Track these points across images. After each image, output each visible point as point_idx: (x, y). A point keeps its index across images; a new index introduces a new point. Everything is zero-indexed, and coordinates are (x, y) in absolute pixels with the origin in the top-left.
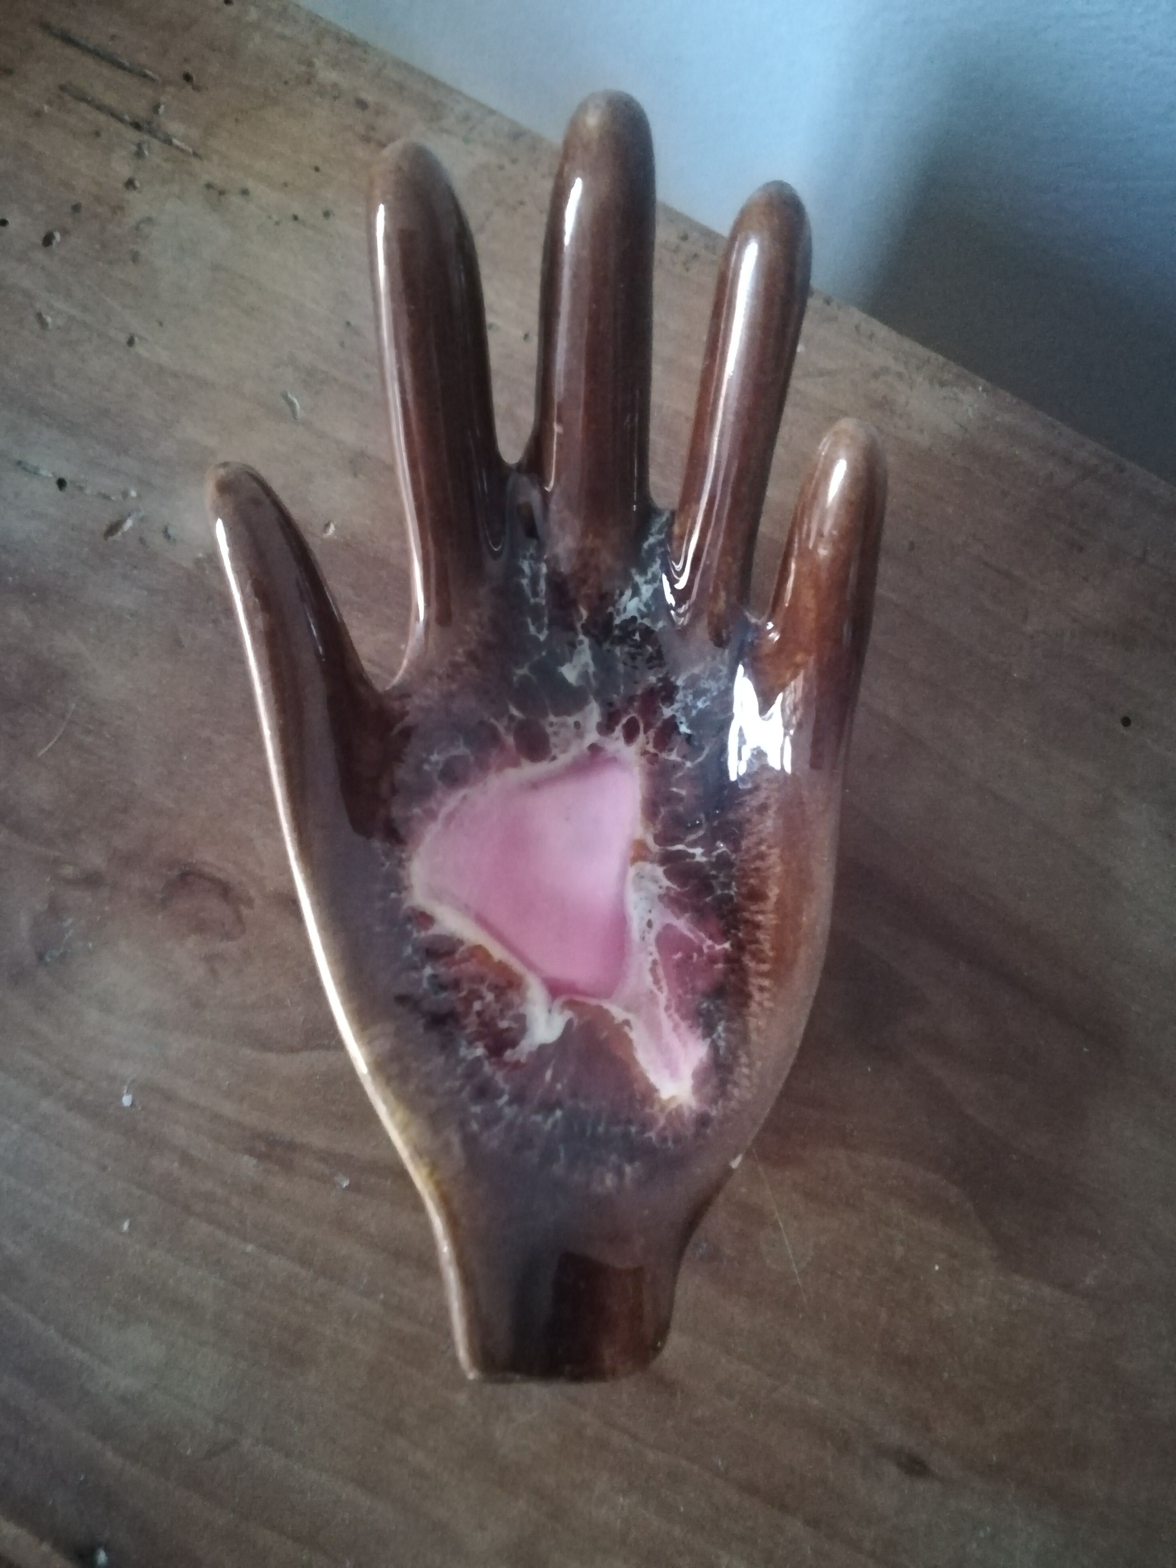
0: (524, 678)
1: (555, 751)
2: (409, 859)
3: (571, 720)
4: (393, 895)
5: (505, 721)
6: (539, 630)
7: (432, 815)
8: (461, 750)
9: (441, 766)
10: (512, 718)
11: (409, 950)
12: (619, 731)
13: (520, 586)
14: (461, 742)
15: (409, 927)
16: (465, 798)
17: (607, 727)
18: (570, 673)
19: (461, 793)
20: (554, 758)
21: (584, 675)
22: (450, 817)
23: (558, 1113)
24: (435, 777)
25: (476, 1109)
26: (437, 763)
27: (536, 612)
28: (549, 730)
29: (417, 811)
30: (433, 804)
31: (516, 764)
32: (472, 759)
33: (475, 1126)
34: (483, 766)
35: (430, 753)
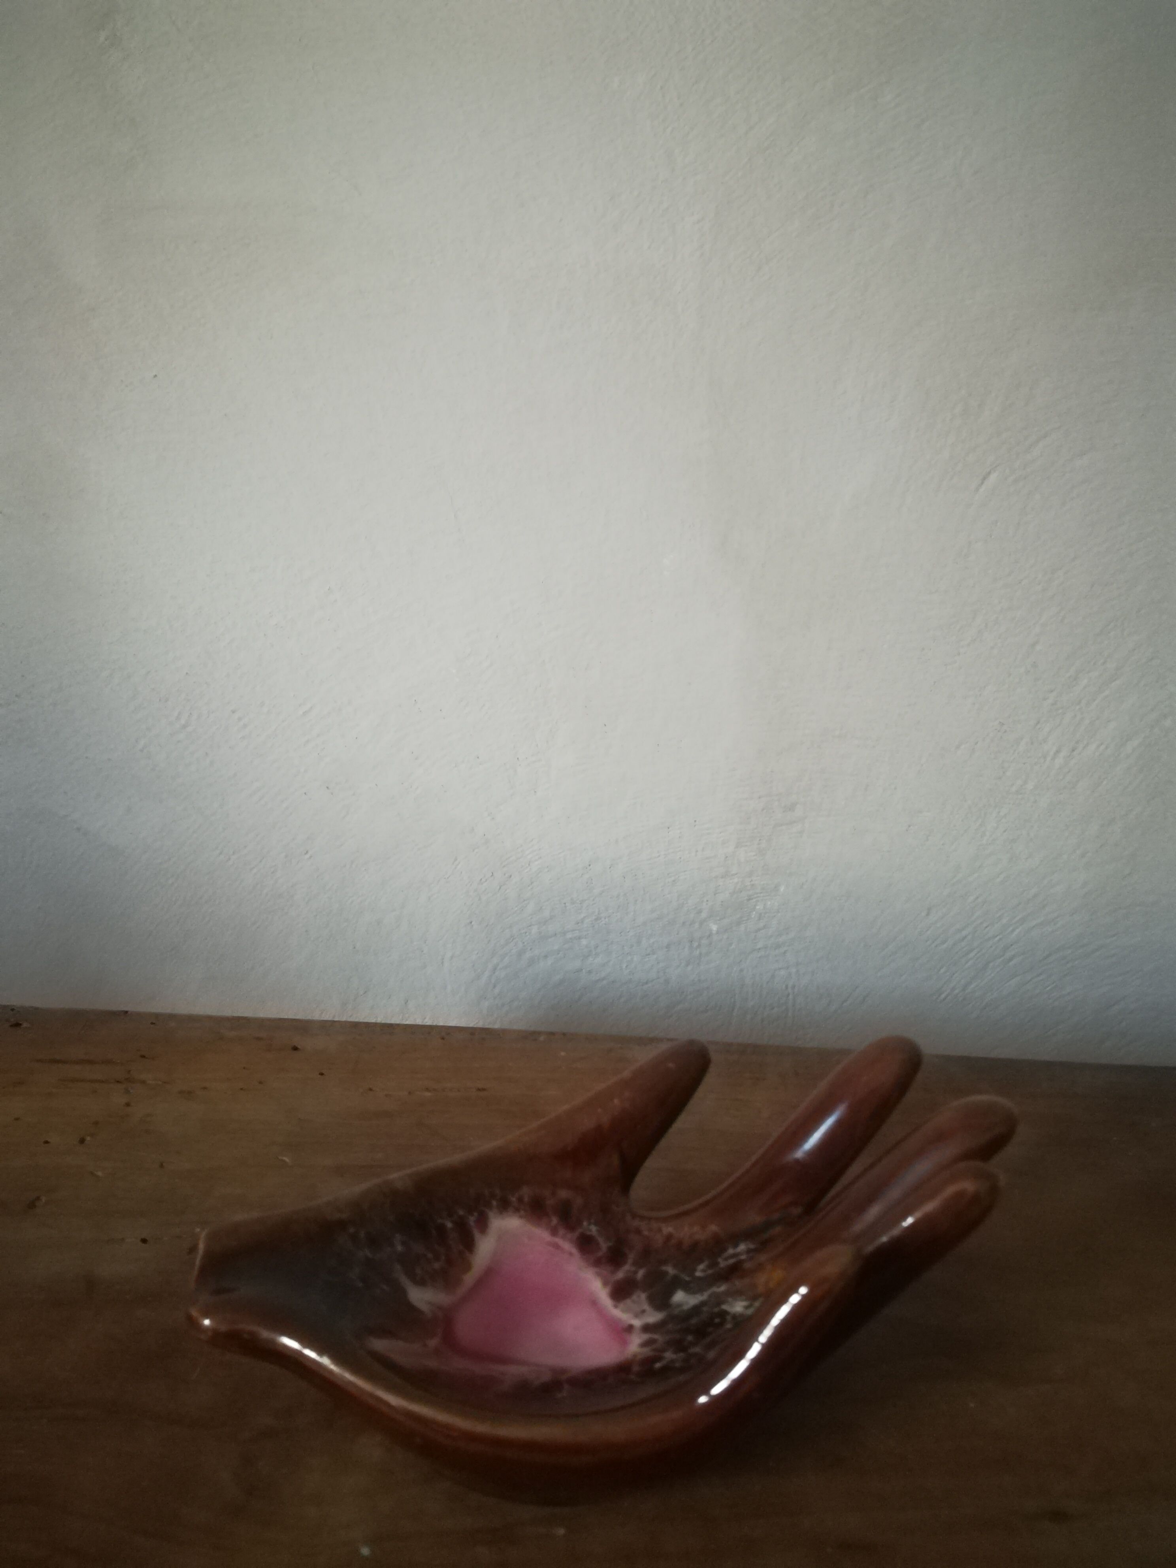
0: (666, 1273)
1: (621, 1305)
2: (521, 1217)
3: (646, 1307)
4: (494, 1203)
5: (633, 1269)
6: (703, 1271)
7: (554, 1232)
8: (604, 1245)
9: (589, 1233)
10: (636, 1272)
11: (461, 1213)
12: (646, 1337)
13: (725, 1250)
14: (610, 1244)
15: (476, 1214)
16: (571, 1254)
17: (646, 1328)
18: (679, 1296)
19: (574, 1251)
20: (616, 1307)
21: (679, 1305)
22: (557, 1247)
23: (361, 1285)
24: (580, 1230)
25: (362, 1234)
26: (591, 1231)
27: (714, 1264)
28: (634, 1297)
29: (555, 1221)
30: (562, 1231)
31: (605, 1284)
32: (600, 1254)
33: (352, 1230)
34: (597, 1263)
35: (596, 1224)
